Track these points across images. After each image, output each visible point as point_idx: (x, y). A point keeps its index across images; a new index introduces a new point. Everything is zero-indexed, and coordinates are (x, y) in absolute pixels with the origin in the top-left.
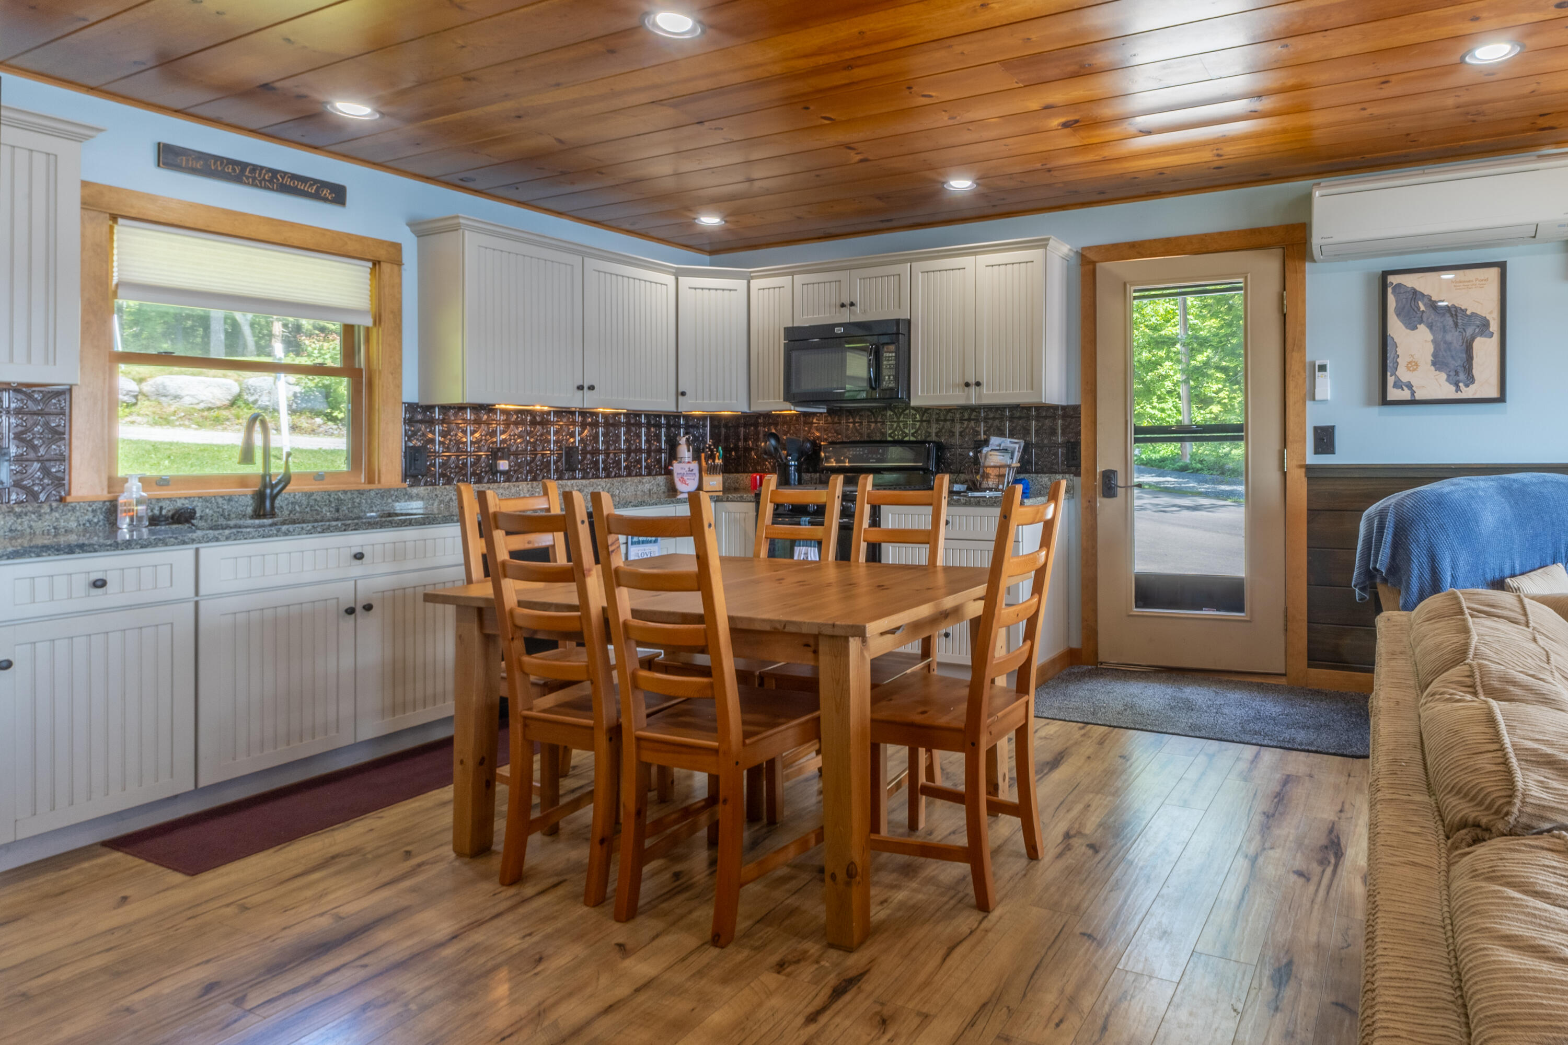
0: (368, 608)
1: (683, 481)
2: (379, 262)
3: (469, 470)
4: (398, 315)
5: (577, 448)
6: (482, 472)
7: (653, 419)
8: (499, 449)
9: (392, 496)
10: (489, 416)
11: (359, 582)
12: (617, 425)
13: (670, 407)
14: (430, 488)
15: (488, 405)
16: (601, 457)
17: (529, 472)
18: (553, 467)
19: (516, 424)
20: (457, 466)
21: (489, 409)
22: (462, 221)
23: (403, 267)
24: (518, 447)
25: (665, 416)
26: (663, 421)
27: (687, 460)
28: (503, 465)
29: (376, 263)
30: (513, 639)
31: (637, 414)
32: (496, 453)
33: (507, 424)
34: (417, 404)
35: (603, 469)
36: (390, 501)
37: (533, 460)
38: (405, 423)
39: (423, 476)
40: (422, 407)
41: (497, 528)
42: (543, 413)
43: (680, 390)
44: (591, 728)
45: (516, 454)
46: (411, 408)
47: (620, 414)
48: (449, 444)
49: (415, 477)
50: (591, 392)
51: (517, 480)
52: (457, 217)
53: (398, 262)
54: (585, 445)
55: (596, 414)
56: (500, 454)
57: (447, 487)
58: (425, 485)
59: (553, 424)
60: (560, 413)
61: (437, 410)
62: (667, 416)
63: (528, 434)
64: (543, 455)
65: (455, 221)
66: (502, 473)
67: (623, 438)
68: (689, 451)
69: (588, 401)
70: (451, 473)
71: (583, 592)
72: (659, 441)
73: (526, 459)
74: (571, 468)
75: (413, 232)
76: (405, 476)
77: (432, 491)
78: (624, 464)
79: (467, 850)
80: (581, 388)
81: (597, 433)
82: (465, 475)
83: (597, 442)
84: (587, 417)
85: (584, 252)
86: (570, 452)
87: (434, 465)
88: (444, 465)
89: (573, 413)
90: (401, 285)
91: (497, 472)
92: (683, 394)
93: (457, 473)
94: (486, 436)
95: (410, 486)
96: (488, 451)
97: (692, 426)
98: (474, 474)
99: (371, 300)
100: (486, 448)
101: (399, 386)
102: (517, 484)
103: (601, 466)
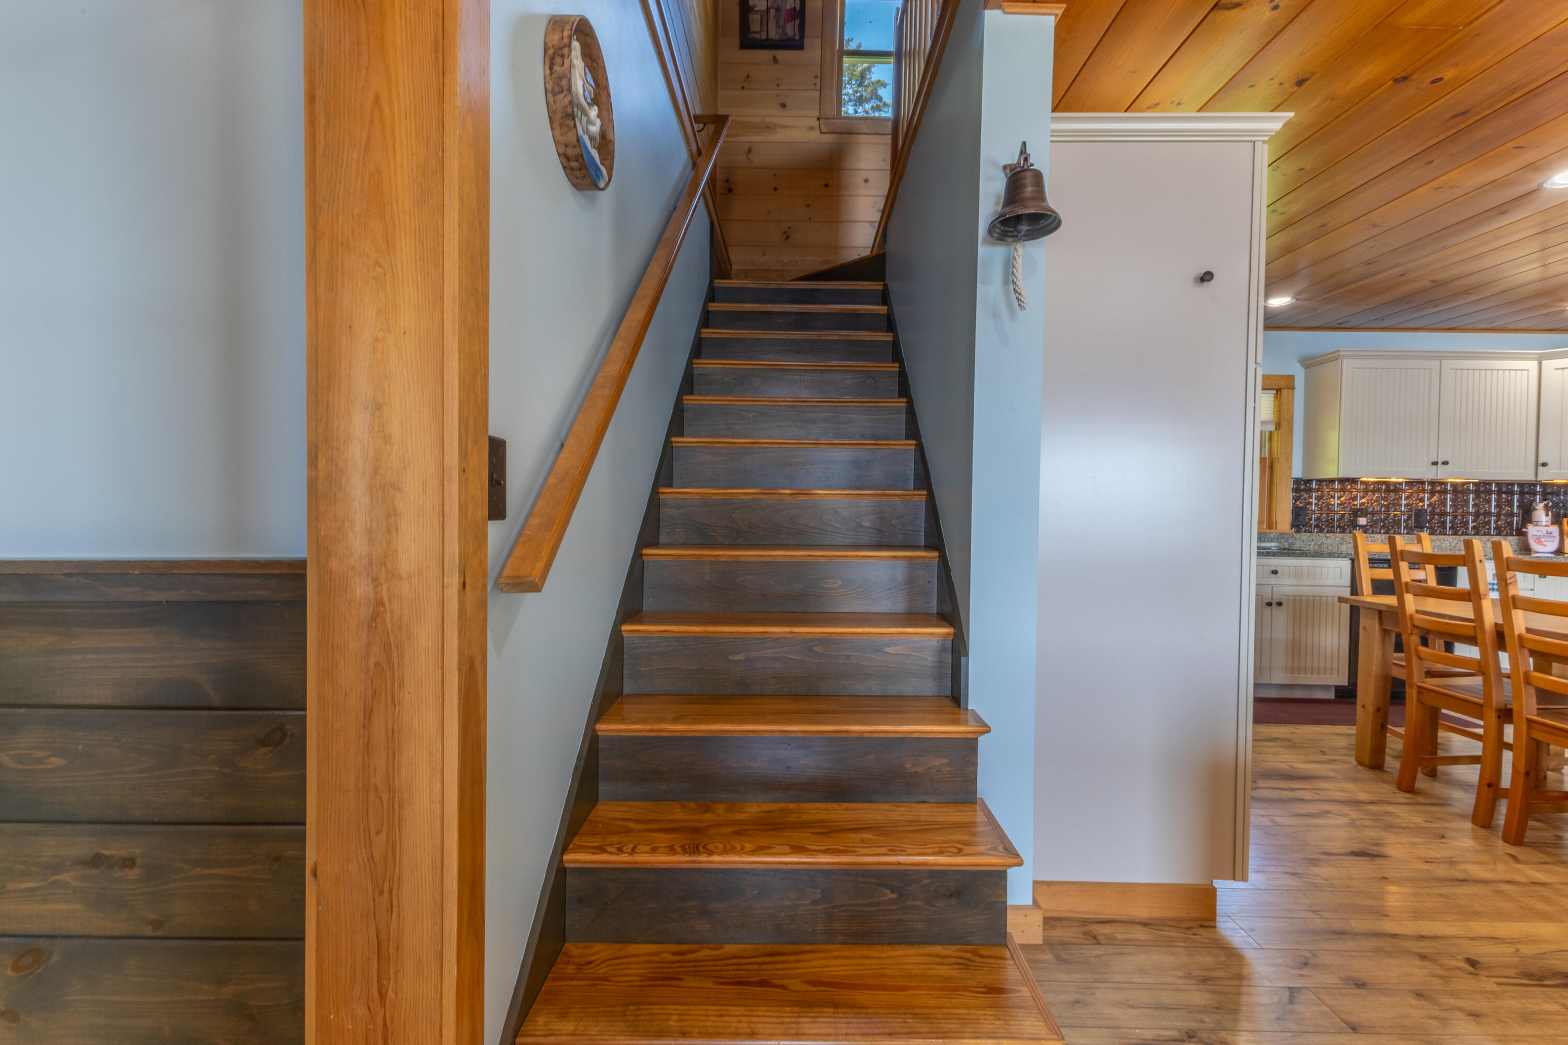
0: (1280, 604)
1: (1538, 541)
2: (1280, 389)
3: (1336, 524)
4: (1290, 422)
5: (1426, 510)
6: (1345, 525)
7: (1505, 488)
8: (1359, 510)
9: (1284, 538)
10: (1351, 486)
11: (1274, 588)
12: (1468, 491)
13: (1529, 476)
14: (1308, 534)
15: (1353, 479)
16: (1449, 518)
17: (1383, 527)
18: (1403, 524)
19: (1373, 491)
20: (1327, 521)
21: (1354, 481)
22: (1341, 353)
23: (1295, 390)
24: (1374, 509)
25: (1518, 484)
26: (1516, 488)
27: (1544, 523)
28: (1362, 521)
29: (1278, 390)
30: (1411, 634)
31: (1488, 483)
32: (1356, 513)
33: (1366, 492)
34: (1301, 479)
35: (1450, 528)
36: (1282, 541)
37: (1386, 518)
38: (1293, 491)
39: (1303, 526)
40: (1304, 481)
41: (1403, 560)
42: (1395, 484)
43: (1541, 461)
44: (1481, 705)
45: (1373, 513)
46: (1297, 481)
47: (1469, 483)
48: (1321, 505)
49: (1298, 526)
50: (1445, 466)
51: (1372, 533)
52: (1339, 351)
53: (1292, 388)
54: (1434, 508)
55: (1445, 484)
56: (1359, 513)
57: (1320, 534)
58: (1305, 532)
59: (1404, 491)
60: (1410, 483)
61: (1314, 482)
62: (1521, 485)
63: (1382, 499)
64: (1395, 515)
65: (1337, 354)
66: (1361, 527)
67: (1471, 503)
68: (1547, 515)
69: (1441, 474)
70: (1323, 525)
71: (1478, 610)
72: (1512, 506)
73: (1380, 517)
74: (1420, 526)
75: (1302, 366)
76: (1292, 526)
77: (1309, 536)
78: (1471, 525)
79: (1367, 762)
80: (1435, 463)
81: (1446, 499)
82: (1333, 527)
83: (1445, 505)
84: (1437, 487)
85: (1441, 356)
86: (1419, 513)
87: (1311, 519)
88: (1318, 519)
89: (1423, 483)
90: (1293, 402)
91: (1357, 526)
92: (1544, 465)
93: (1327, 525)
94: (1349, 500)
95: (1295, 532)
96: (1350, 511)
97: (1552, 493)
98: (1339, 526)
99: (1274, 414)
100: (1349, 509)
101: (1290, 468)
102: (1373, 535)
103: (1449, 525)
